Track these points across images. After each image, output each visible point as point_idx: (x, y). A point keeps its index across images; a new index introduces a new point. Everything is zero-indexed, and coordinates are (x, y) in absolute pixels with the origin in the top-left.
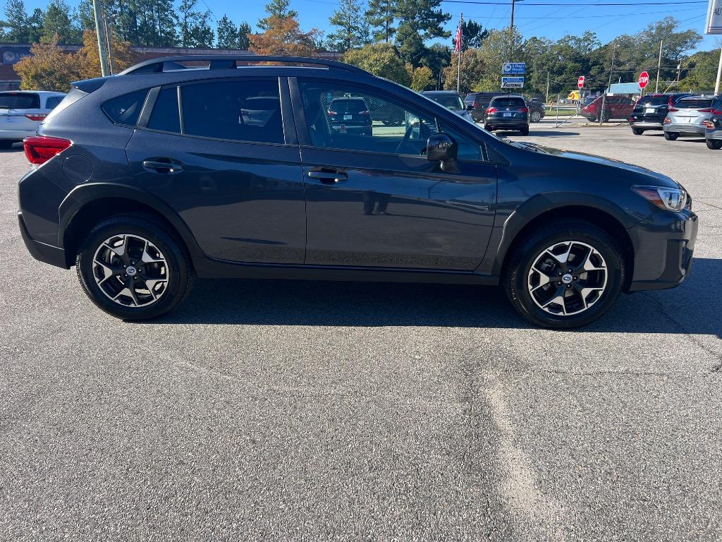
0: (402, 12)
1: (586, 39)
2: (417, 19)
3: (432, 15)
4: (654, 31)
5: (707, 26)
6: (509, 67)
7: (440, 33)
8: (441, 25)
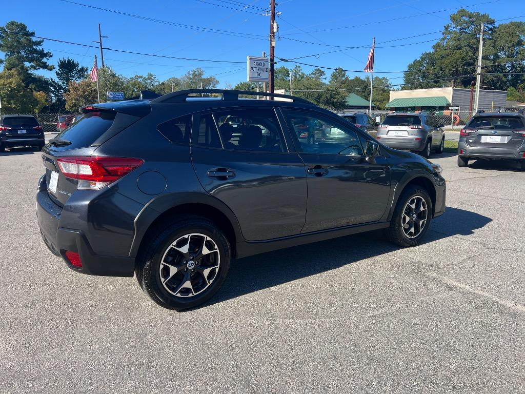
0: (8, 48)
1: (149, 79)
2: (23, 53)
3: (36, 51)
4: (191, 76)
5: (248, 77)
6: (112, 95)
7: (44, 66)
8: (44, 60)
